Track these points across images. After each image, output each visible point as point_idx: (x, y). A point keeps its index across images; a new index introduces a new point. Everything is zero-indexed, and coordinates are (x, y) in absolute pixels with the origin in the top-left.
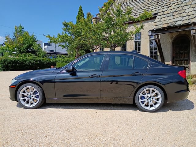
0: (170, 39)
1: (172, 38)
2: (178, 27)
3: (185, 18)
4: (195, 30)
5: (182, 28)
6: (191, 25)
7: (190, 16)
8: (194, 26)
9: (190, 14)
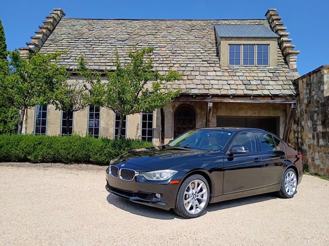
0: (171, 108)
1: (173, 107)
2: (194, 96)
3: (199, 87)
4: (212, 103)
5: (198, 98)
6: (209, 96)
7: (205, 85)
8: (212, 98)
9: (203, 82)
